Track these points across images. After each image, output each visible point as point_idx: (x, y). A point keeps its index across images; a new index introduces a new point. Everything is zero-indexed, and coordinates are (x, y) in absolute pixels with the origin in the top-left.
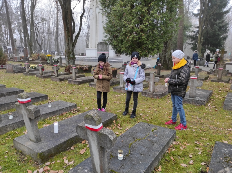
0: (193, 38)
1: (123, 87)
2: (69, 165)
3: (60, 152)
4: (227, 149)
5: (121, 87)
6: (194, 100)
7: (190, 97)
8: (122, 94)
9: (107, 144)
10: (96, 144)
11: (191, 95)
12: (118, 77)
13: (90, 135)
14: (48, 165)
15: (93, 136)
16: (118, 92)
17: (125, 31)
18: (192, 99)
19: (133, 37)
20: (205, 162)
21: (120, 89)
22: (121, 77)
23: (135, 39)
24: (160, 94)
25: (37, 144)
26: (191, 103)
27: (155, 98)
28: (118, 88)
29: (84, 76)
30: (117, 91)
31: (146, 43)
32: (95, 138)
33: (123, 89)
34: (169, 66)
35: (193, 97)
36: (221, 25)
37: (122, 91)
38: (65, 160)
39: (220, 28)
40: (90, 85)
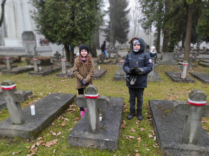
0: (106, 31)
1: (65, 73)
2: (58, 136)
3: (45, 129)
4: (157, 102)
5: (64, 74)
6: (123, 78)
7: (120, 76)
8: (66, 80)
9: (104, 105)
10: (94, 108)
11: (121, 74)
12: (60, 64)
13: (90, 103)
14: (41, 139)
15: (92, 102)
16: (62, 78)
17: (61, 22)
18: (122, 77)
19: (69, 29)
20: (147, 113)
21: (63, 75)
22: (63, 64)
23: (71, 31)
24: (99, 76)
25: (23, 125)
26: (122, 80)
27: (95, 79)
28: (61, 75)
29: (16, 66)
30: (60, 77)
31: (80, 34)
32: (94, 103)
33: (66, 75)
34: (94, 54)
35: (122, 76)
36: (125, 21)
37: (65, 76)
38: (52, 133)
39: (125, 23)
40: (30, 74)
